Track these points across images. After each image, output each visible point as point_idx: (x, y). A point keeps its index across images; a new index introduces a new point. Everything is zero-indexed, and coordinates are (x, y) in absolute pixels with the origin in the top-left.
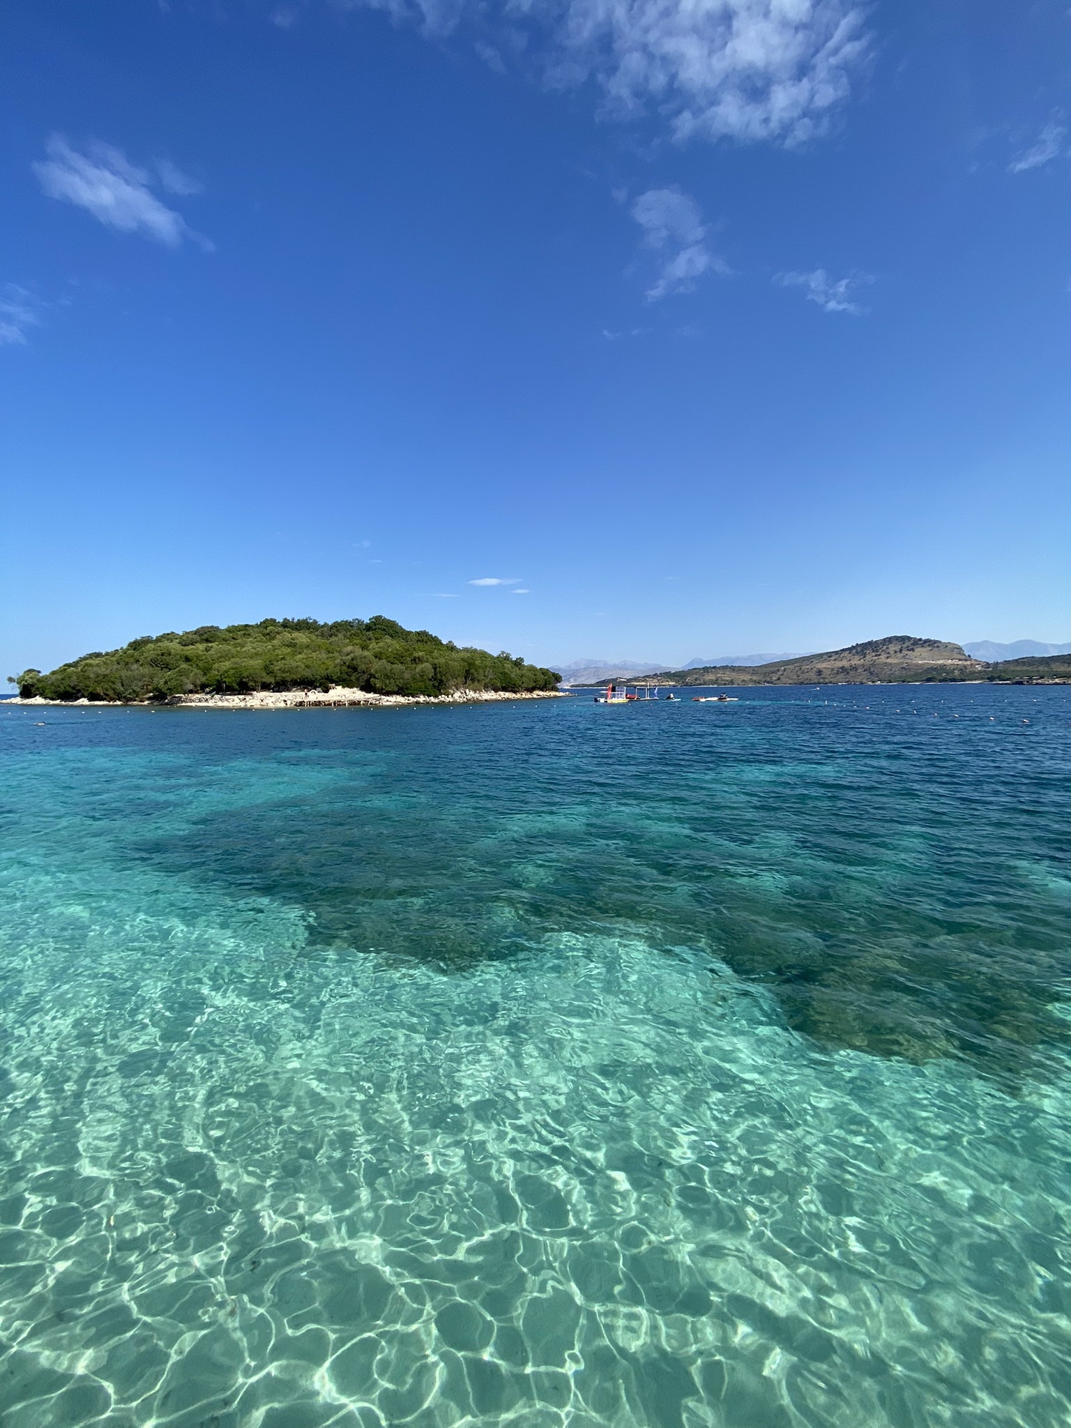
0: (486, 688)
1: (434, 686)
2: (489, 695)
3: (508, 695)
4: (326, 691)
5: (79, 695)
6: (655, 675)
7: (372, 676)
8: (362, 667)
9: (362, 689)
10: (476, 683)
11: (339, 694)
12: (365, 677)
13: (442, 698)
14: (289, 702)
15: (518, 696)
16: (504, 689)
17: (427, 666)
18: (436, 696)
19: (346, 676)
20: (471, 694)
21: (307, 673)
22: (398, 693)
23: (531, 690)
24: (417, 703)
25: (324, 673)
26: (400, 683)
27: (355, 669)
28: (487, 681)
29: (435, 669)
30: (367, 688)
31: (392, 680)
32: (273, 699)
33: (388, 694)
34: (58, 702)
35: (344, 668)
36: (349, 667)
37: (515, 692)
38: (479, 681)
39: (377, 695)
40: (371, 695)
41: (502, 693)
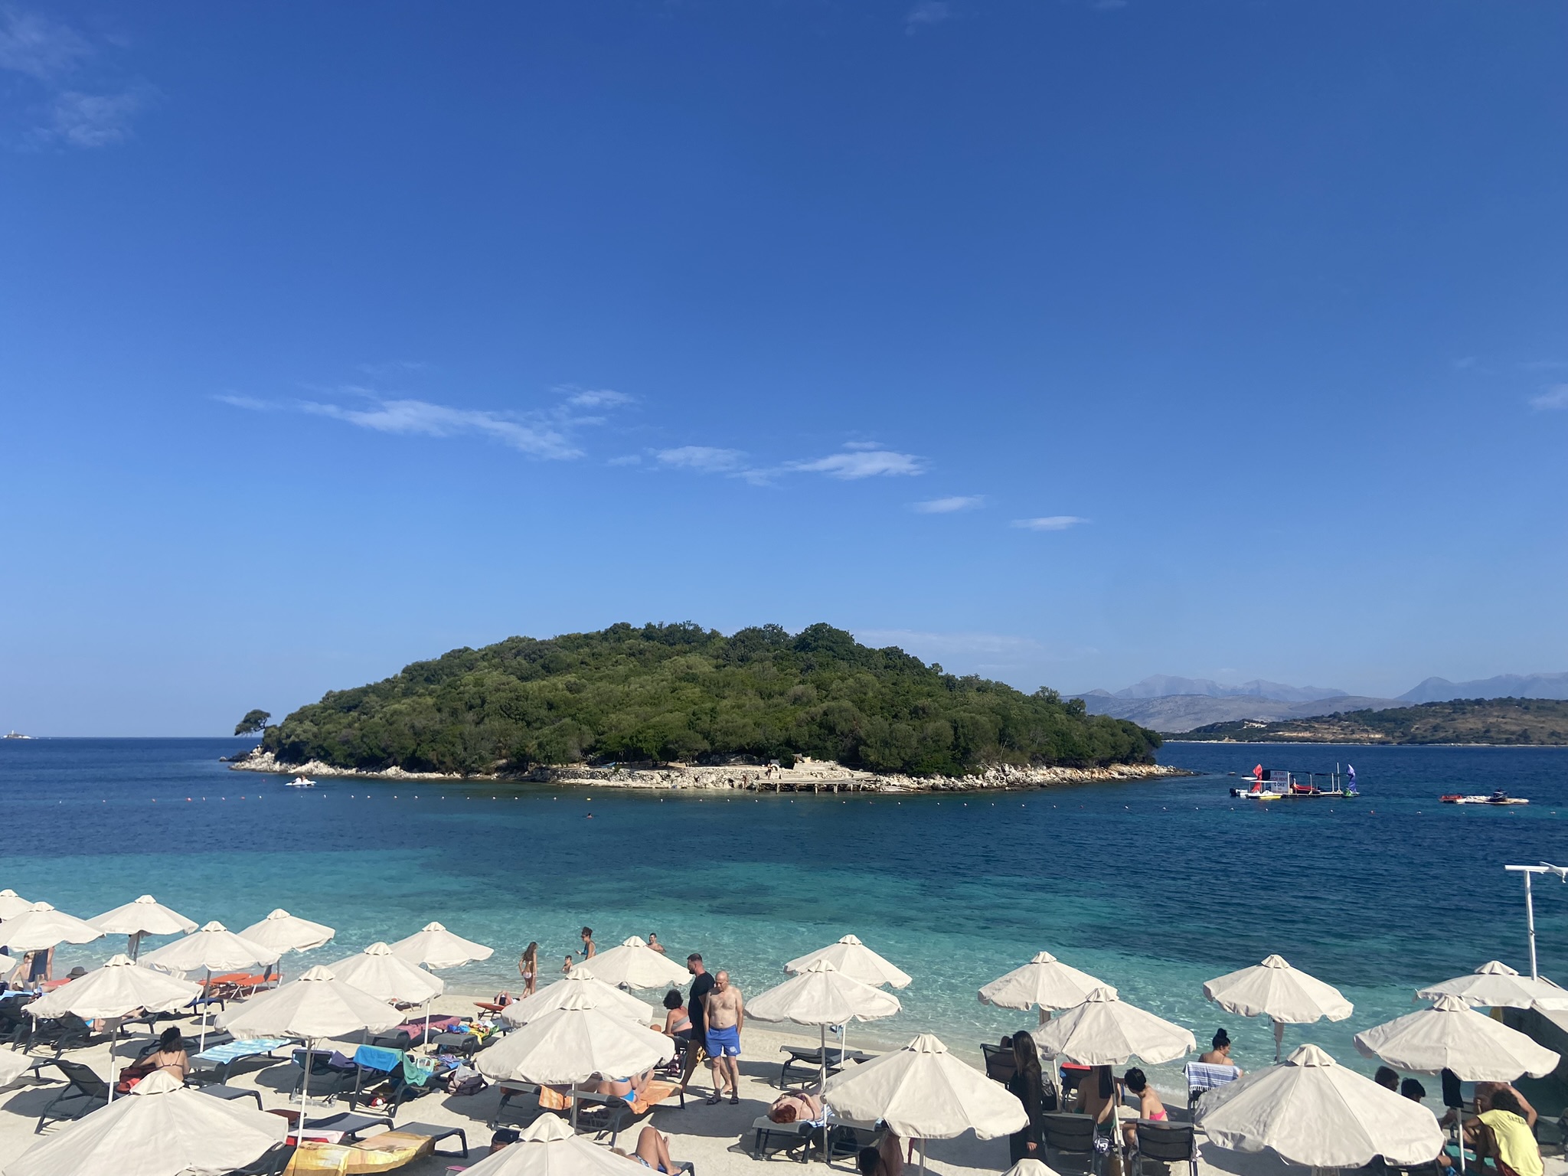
0: (1036, 761)
1: (954, 758)
2: (1040, 775)
3: (1069, 773)
4: (789, 764)
5: (390, 761)
6: (1335, 716)
7: (860, 741)
8: (842, 726)
9: (843, 763)
10: (1018, 753)
11: (809, 771)
12: (848, 742)
13: (970, 780)
14: (736, 783)
15: (1086, 774)
16: (1063, 763)
17: (942, 725)
18: (959, 777)
19: (817, 742)
20: (1015, 774)
21: (758, 736)
22: (901, 771)
23: (1105, 764)
24: (934, 788)
25: (781, 736)
26: (907, 754)
27: (832, 730)
28: (1035, 747)
29: (956, 729)
30: (852, 760)
31: (894, 751)
32: (714, 778)
33: (888, 772)
34: (353, 771)
35: (815, 728)
36: (821, 725)
37: (1080, 767)
38: (1020, 748)
39: (868, 775)
40: (860, 774)
41: (1059, 770)
